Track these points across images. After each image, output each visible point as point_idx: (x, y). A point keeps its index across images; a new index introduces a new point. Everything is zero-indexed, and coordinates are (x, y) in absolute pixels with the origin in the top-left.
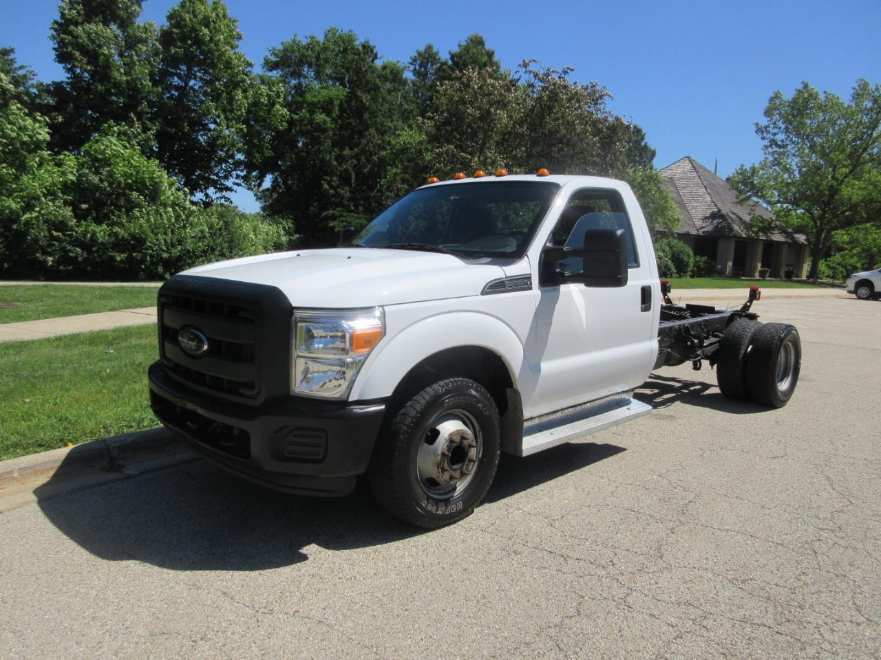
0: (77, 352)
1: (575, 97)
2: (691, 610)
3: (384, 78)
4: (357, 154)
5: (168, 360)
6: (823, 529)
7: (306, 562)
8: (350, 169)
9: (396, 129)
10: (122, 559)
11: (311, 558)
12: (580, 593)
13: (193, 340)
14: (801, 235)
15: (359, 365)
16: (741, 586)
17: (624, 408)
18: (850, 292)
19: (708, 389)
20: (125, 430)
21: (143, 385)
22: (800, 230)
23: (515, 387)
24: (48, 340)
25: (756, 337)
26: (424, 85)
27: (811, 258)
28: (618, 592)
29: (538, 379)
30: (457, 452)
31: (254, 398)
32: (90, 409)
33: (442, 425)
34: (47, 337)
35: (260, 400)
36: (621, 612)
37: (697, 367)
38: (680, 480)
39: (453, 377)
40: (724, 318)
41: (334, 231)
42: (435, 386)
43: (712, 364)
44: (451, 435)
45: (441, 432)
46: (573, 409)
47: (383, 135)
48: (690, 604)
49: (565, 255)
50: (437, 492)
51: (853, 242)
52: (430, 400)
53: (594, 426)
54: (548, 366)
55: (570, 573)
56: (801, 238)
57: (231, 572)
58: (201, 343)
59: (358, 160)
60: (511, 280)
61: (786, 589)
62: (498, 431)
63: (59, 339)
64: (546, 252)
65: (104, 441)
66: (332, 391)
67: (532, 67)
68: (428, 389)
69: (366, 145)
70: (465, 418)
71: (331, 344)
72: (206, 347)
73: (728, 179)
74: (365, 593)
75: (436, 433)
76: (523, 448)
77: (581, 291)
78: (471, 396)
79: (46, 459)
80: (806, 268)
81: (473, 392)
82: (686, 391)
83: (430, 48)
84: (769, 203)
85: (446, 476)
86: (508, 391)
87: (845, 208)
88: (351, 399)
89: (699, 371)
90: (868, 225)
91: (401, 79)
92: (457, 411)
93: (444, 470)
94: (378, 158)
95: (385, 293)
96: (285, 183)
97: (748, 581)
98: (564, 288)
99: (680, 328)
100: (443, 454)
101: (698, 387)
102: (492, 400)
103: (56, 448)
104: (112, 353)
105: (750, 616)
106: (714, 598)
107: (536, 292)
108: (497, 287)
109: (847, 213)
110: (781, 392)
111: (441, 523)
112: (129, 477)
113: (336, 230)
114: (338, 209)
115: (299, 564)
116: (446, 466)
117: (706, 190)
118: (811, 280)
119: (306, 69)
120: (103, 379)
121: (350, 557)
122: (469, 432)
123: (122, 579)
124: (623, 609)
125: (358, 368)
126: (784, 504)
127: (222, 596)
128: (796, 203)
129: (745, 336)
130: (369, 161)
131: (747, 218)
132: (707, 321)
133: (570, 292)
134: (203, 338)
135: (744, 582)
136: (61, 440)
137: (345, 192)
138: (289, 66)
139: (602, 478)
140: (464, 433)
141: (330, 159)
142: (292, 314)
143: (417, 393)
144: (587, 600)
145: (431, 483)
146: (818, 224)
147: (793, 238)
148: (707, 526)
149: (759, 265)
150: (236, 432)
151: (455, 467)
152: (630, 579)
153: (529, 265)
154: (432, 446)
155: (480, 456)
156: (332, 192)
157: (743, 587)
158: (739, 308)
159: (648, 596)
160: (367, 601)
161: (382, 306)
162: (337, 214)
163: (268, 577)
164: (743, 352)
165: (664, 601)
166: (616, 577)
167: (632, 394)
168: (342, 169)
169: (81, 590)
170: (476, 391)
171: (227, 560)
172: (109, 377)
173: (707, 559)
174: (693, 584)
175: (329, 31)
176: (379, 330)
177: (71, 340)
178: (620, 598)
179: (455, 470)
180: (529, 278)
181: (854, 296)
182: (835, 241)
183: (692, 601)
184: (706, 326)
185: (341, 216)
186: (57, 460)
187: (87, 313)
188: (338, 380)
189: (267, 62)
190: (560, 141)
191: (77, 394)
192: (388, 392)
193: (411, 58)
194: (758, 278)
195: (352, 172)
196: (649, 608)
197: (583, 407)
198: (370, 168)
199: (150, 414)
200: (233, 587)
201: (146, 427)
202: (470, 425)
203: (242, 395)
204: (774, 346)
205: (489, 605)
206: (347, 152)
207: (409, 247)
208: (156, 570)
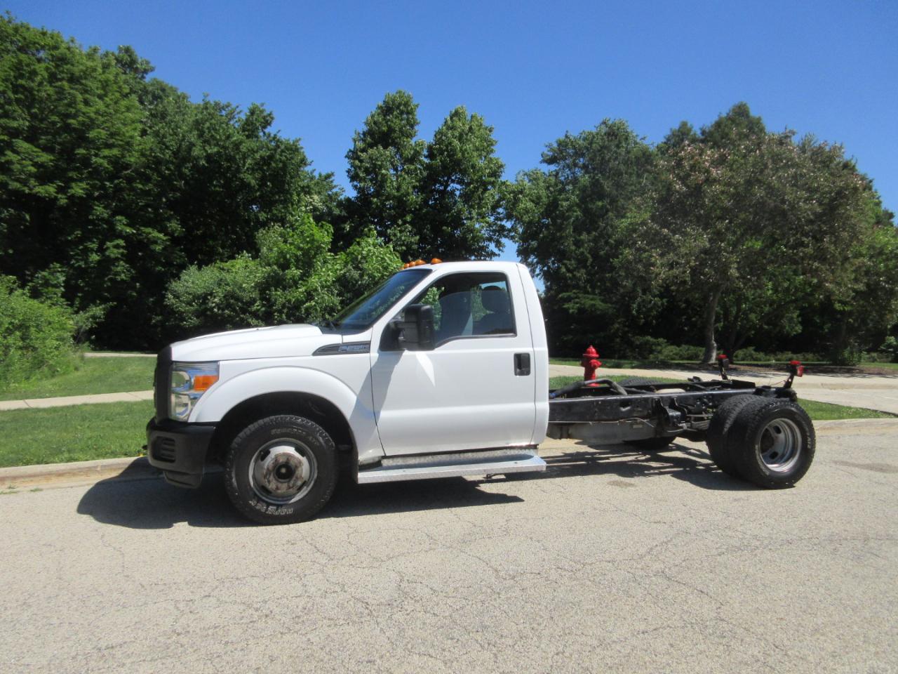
4: (595, 238)
15: (198, 399)
33: (275, 448)
41: (568, 312)
42: (266, 419)
44: (277, 455)
45: (271, 453)
52: (258, 428)
54: (388, 414)
59: (595, 243)
60: (346, 345)
66: (183, 416)
68: (260, 421)
70: (296, 445)
75: (268, 453)
78: (299, 429)
79: (120, 462)
83: (684, 124)
85: (272, 485)
88: (190, 421)
92: (290, 440)
93: (269, 481)
99: (659, 400)
103: (126, 457)
107: (372, 355)
108: (329, 350)
110: (774, 472)
111: (272, 521)
113: (571, 311)
114: (574, 291)
116: (272, 478)
125: (196, 401)
130: (605, 243)
137: (582, 274)
140: (290, 456)
142: (170, 365)
151: (282, 480)
154: (262, 462)
156: (569, 275)
161: (218, 361)
162: (573, 295)
168: (579, 253)
176: (214, 377)
179: (281, 483)
180: (369, 343)
185: (576, 298)
193: (665, 137)
198: (607, 250)
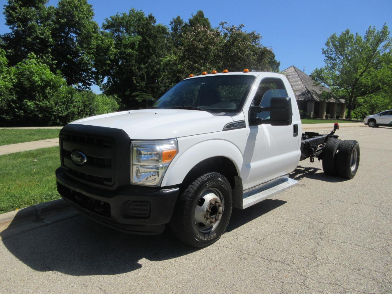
0: (19, 162)
1: (245, 38)
2: (337, 287)
3: (159, 31)
4: (147, 66)
5: (65, 166)
6: (389, 240)
7: (141, 268)
8: (144, 73)
9: (165, 55)
10: (45, 271)
11: (143, 267)
12: (281, 280)
13: (79, 157)
14: (342, 99)
15: (166, 168)
16: (358, 273)
17: (286, 183)
18: (366, 124)
19: (317, 171)
20: (44, 201)
21: (53, 177)
22: (343, 97)
23: (239, 176)
24: (5, 156)
25: (340, 147)
26: (177, 35)
27: (347, 110)
28: (300, 279)
29: (249, 171)
30: (213, 209)
31: (112, 186)
32: (26, 190)
33: (206, 196)
34: (4, 154)
35: (115, 187)
36: (304, 290)
37: (312, 161)
38: (315, 217)
39: (210, 172)
40: (323, 138)
42: (202, 177)
43: (319, 159)
44: (210, 201)
45: (206, 200)
46: (263, 184)
47: (158, 58)
48: (336, 284)
49: (261, 110)
50: (204, 229)
51: (365, 102)
52: (200, 184)
53: (274, 192)
54: (254, 165)
55: (274, 269)
56: (343, 101)
57: (103, 276)
58: (83, 158)
59: (148, 69)
60: (236, 123)
61: (380, 273)
62: (231, 197)
63: (10, 155)
64: (251, 109)
65: (34, 207)
66: (152, 182)
67: (225, 25)
68: (199, 179)
69: (151, 62)
70: (215, 192)
71: (151, 158)
72: (85, 161)
73: (310, 76)
74: (173, 285)
75: (203, 200)
76: (243, 205)
77: (268, 128)
78: (219, 181)
79: (5, 217)
80: (345, 114)
81: (220, 179)
82: (307, 172)
83: (179, 17)
84: (329, 85)
85: (209, 221)
86: (235, 177)
87: (362, 87)
88: (162, 186)
89: (313, 163)
90: (372, 95)
91: (166, 32)
92: (212, 189)
93: (207, 219)
94: (157, 69)
95: (175, 132)
96: (113, 80)
97: (361, 269)
98: (260, 126)
99: (305, 144)
100: (207, 211)
101: (312, 170)
102: (228, 183)
103: (10, 211)
104: (36, 161)
105: (367, 289)
106: (347, 280)
107: (247, 129)
108: (230, 127)
109: (363, 89)
110: (352, 171)
111: (206, 245)
112: (47, 225)
113: (139, 101)
114: (139, 92)
115: (137, 270)
116: (209, 217)
117: (301, 80)
118: (348, 119)
119: (121, 28)
120: (32, 175)
121: (163, 265)
122: (218, 199)
123: (46, 283)
124: (304, 288)
125: (165, 170)
126: (367, 227)
127: (99, 290)
128: (341, 85)
129: (335, 146)
130: (152, 69)
131: (320, 93)
132: (316, 139)
133: (263, 128)
134: (84, 155)
135: (359, 270)
136: (12, 207)
137: (143, 84)
138: (114, 27)
139: (279, 217)
140: (216, 200)
141: (135, 69)
142: (131, 143)
143: (194, 181)
144: (285, 284)
145: (201, 225)
146: (350, 95)
147: (339, 101)
148: (334, 241)
149: (325, 113)
150: (102, 204)
151: (213, 216)
152: (304, 271)
153: (243, 115)
154: (201, 207)
155: (223, 210)
156: (138, 84)
157: (359, 273)
158: (329, 133)
159: (315, 280)
160: (174, 290)
161: (176, 138)
162: (139, 94)
163: (122, 278)
164: (334, 153)
165: (323, 283)
166: (297, 270)
167: (288, 175)
168: (140, 73)
169: (25, 290)
170: (221, 178)
171: (100, 269)
172: (35, 174)
173: (338, 258)
174: (335, 273)
175: (131, 11)
176: (175, 150)
177: (16, 155)
178: (301, 282)
179: (212, 218)
180: (244, 122)
181: (367, 126)
182: (358, 102)
183: (337, 282)
184: (316, 142)
185: (140, 95)
186: (10, 218)
187: (23, 142)
188: (154, 176)
189: (103, 25)
190: (239, 59)
191: (19, 182)
192: (180, 181)
193: (170, 22)
194: (325, 119)
195: (145, 75)
196: (317, 287)
197: (267, 183)
198: (153, 73)
199: (56, 192)
200: (105, 285)
201: (54, 199)
202: (218, 195)
203: (105, 185)
204: (349, 150)
205: (237, 289)
206: (142, 66)
207: (183, 108)
208: (64, 275)
